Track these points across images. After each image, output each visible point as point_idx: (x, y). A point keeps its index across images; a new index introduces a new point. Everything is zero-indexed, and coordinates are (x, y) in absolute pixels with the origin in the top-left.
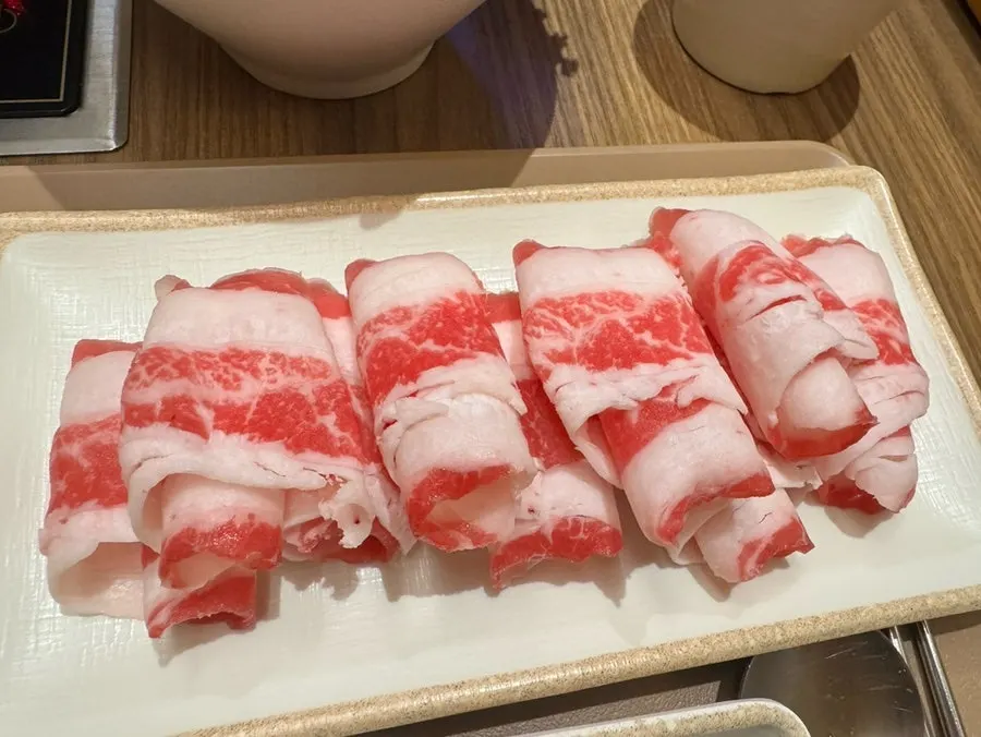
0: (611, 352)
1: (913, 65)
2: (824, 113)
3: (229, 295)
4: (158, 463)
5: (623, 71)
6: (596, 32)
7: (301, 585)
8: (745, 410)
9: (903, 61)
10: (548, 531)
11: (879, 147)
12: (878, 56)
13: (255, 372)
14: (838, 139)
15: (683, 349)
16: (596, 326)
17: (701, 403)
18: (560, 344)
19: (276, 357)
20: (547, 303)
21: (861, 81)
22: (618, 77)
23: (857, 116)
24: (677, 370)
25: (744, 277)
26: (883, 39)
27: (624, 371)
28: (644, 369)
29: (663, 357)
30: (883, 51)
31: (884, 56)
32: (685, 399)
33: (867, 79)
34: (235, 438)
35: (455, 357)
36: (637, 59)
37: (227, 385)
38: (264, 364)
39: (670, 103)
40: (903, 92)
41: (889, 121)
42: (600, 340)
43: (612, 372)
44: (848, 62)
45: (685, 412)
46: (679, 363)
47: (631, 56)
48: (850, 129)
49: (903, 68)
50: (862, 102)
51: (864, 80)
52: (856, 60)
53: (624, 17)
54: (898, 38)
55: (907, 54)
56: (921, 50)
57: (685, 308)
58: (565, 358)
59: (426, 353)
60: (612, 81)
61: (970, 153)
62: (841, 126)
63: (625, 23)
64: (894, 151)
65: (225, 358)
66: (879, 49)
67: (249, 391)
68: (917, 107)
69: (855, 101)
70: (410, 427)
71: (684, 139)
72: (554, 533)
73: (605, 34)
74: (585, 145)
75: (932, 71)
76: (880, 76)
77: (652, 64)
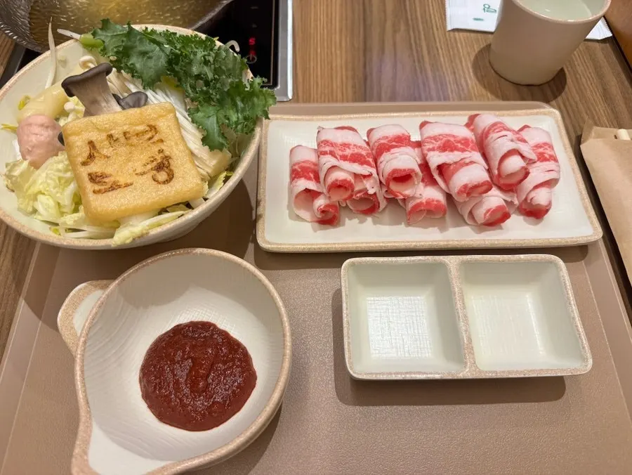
0: (447, 146)
1: (592, 74)
2: (549, 93)
3: (340, 131)
4: (329, 163)
5: (467, 76)
6: (458, 61)
7: (350, 219)
8: (487, 168)
9: (588, 73)
10: (424, 201)
11: (571, 106)
12: (577, 71)
13: (349, 148)
14: (554, 103)
15: (469, 149)
16: (443, 141)
17: (472, 162)
18: (431, 146)
19: (355, 145)
20: (430, 138)
21: (568, 80)
22: (465, 78)
23: (563, 94)
24: (466, 154)
25: (491, 131)
26: (581, 65)
27: (451, 153)
28: (456, 153)
29: (463, 150)
30: (580, 69)
31: (580, 72)
32: (467, 161)
33: (570, 80)
34: (346, 162)
35: (401, 146)
36: (473, 71)
37: (342, 151)
38: (351, 147)
39: (485, 87)
40: (586, 85)
41: (577, 96)
42: (444, 144)
43: (447, 153)
44: (562, 70)
45: (467, 164)
46: (467, 153)
47: (471, 70)
48: (559, 99)
49: (588, 76)
50: (566, 89)
51: (569, 81)
52: (566, 70)
53: (469, 56)
54: (588, 64)
55: (591, 71)
56: (597, 68)
57: (472, 141)
58: (433, 149)
59: (393, 145)
60: (463, 80)
61: (612, 109)
62: (555, 97)
63: (470, 59)
64: (577, 107)
65: (341, 145)
66: (578, 67)
67: (348, 152)
68: (591, 91)
69: (563, 88)
70: (387, 162)
71: (488, 99)
72: (426, 202)
73: (461, 62)
74: (449, 100)
75: (601, 77)
76: (577, 78)
77: (479, 74)
